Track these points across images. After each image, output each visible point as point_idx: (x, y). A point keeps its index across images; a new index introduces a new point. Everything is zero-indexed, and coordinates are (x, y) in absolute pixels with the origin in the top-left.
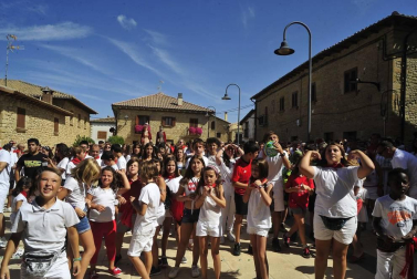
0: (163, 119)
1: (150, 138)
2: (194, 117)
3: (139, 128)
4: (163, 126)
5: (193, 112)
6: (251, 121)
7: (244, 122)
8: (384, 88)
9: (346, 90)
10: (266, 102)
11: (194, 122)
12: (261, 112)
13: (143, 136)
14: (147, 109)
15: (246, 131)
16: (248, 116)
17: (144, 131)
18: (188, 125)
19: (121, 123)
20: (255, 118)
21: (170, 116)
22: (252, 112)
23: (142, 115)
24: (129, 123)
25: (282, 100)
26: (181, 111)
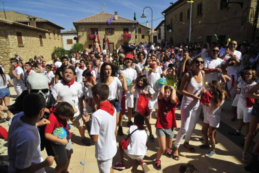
0: (107, 29)
1: (99, 42)
2: (126, 27)
3: (92, 36)
4: (106, 34)
5: (125, 24)
6: (162, 28)
7: (158, 28)
8: (245, 6)
9: (221, 8)
10: (172, 15)
11: (126, 30)
12: (169, 23)
13: (95, 42)
14: (95, 24)
15: (159, 34)
16: (160, 25)
17: (95, 38)
18: (122, 33)
19: (80, 34)
20: (165, 26)
21: (110, 28)
22: (163, 22)
23: (93, 28)
24: (85, 33)
25: (181, 14)
26: (118, 24)
